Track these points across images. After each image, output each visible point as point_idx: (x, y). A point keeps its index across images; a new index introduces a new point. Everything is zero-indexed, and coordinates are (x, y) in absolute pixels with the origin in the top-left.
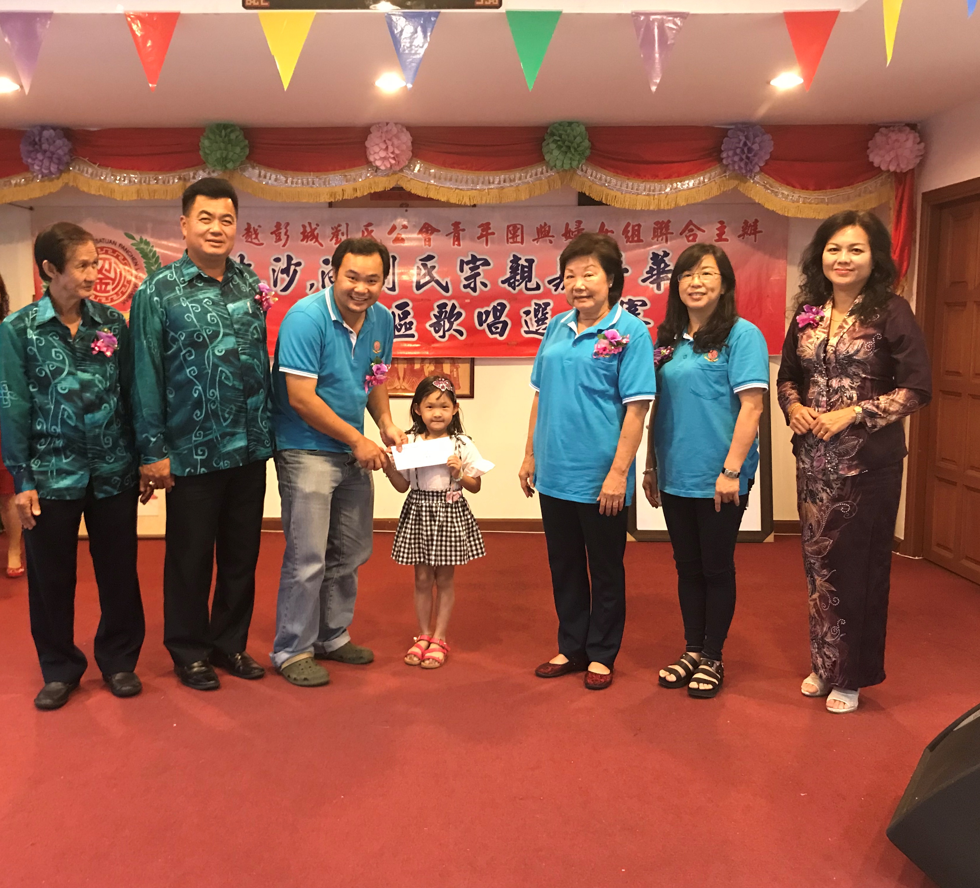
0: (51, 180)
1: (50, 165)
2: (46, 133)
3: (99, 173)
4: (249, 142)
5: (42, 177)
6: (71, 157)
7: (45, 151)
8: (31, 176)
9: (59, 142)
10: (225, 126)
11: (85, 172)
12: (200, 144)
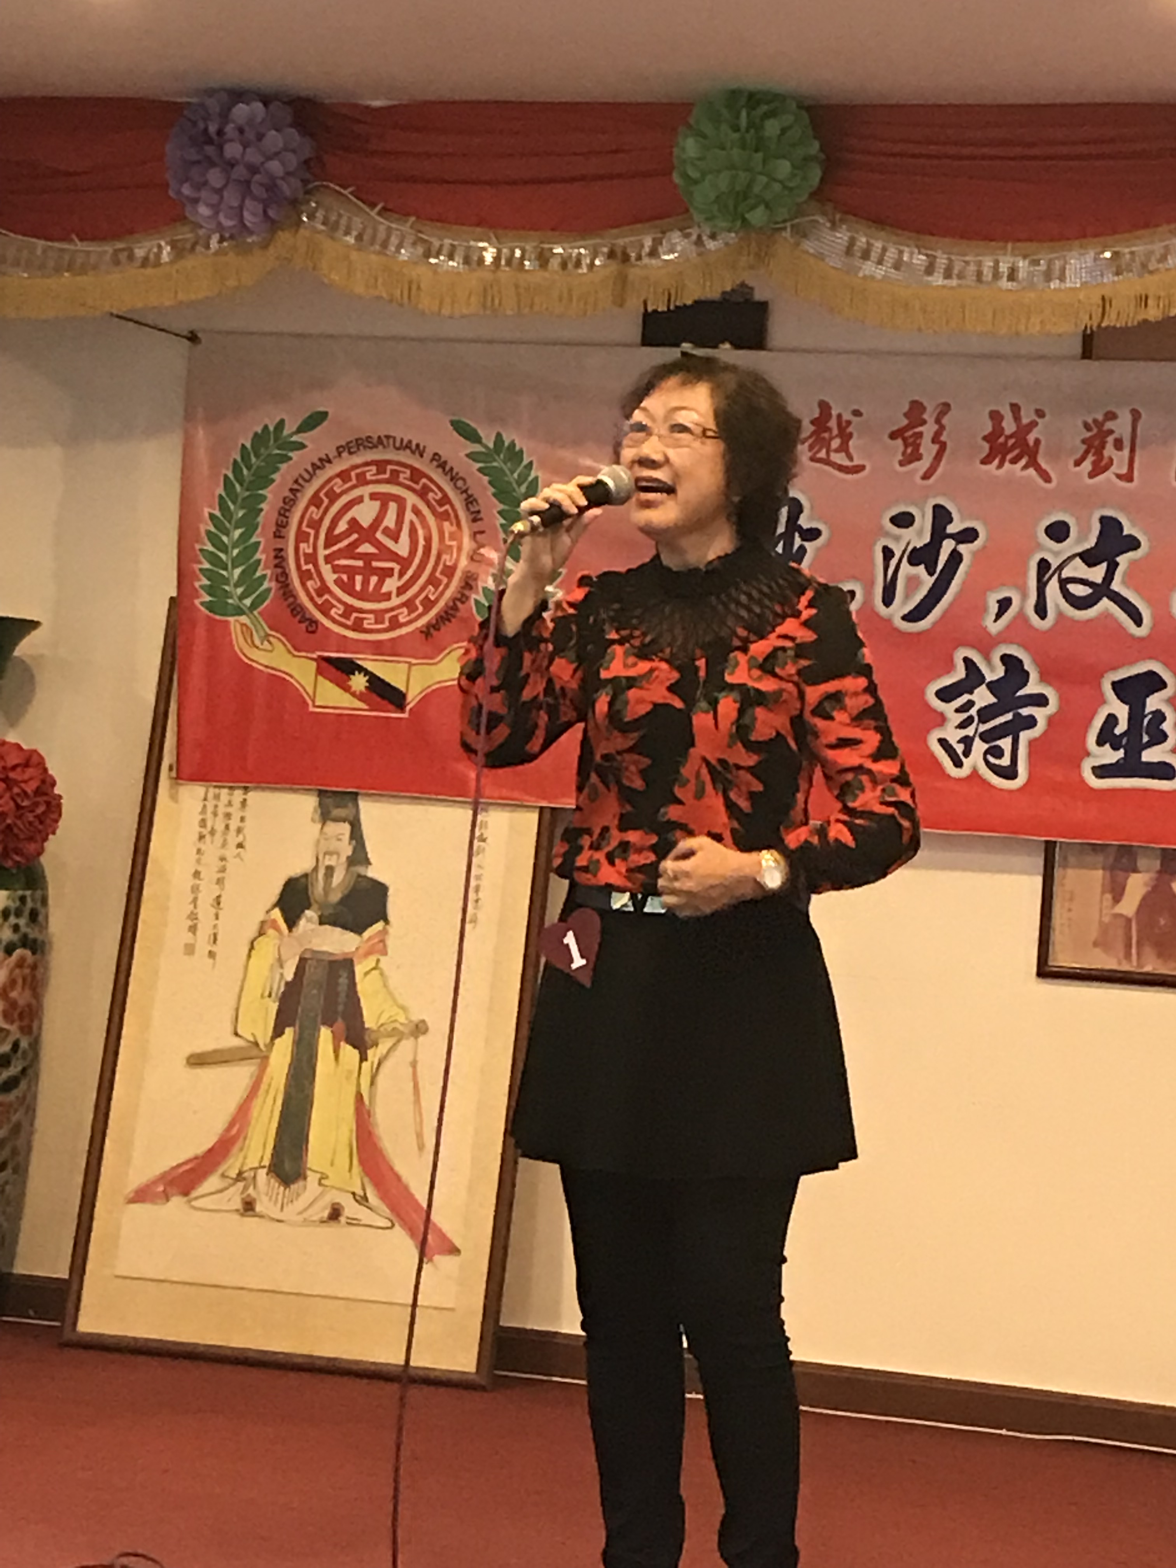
0: (245, 250)
1: (241, 208)
2: (241, 111)
3: (381, 234)
4: (822, 149)
5: (222, 240)
6: (305, 182)
7: (232, 164)
8: (189, 236)
9: (274, 139)
10: (754, 99)
11: (342, 228)
12: (676, 151)
